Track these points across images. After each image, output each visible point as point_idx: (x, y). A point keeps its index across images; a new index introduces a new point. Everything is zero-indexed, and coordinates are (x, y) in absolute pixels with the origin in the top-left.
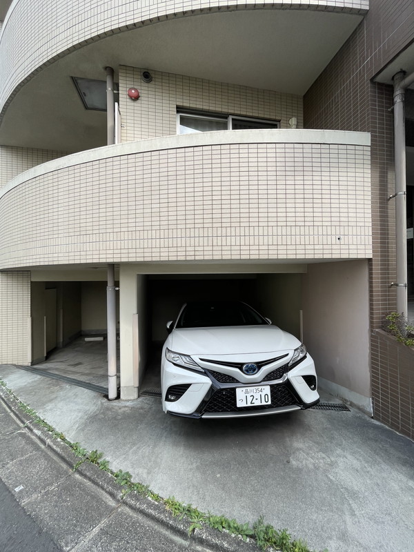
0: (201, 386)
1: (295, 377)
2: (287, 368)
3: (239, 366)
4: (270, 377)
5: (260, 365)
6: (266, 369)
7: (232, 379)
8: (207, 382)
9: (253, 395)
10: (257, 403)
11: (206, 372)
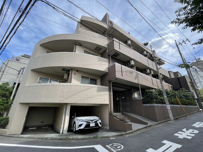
0: (85, 124)
1: (98, 122)
2: (97, 121)
3: (91, 120)
4: (95, 122)
5: (93, 120)
6: (94, 121)
7: (89, 122)
8: (86, 123)
9: (92, 125)
10: (93, 126)
11: (85, 122)
